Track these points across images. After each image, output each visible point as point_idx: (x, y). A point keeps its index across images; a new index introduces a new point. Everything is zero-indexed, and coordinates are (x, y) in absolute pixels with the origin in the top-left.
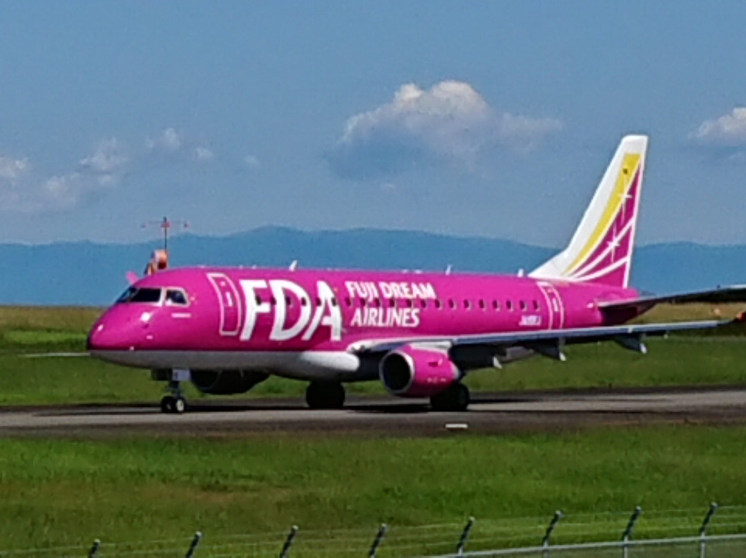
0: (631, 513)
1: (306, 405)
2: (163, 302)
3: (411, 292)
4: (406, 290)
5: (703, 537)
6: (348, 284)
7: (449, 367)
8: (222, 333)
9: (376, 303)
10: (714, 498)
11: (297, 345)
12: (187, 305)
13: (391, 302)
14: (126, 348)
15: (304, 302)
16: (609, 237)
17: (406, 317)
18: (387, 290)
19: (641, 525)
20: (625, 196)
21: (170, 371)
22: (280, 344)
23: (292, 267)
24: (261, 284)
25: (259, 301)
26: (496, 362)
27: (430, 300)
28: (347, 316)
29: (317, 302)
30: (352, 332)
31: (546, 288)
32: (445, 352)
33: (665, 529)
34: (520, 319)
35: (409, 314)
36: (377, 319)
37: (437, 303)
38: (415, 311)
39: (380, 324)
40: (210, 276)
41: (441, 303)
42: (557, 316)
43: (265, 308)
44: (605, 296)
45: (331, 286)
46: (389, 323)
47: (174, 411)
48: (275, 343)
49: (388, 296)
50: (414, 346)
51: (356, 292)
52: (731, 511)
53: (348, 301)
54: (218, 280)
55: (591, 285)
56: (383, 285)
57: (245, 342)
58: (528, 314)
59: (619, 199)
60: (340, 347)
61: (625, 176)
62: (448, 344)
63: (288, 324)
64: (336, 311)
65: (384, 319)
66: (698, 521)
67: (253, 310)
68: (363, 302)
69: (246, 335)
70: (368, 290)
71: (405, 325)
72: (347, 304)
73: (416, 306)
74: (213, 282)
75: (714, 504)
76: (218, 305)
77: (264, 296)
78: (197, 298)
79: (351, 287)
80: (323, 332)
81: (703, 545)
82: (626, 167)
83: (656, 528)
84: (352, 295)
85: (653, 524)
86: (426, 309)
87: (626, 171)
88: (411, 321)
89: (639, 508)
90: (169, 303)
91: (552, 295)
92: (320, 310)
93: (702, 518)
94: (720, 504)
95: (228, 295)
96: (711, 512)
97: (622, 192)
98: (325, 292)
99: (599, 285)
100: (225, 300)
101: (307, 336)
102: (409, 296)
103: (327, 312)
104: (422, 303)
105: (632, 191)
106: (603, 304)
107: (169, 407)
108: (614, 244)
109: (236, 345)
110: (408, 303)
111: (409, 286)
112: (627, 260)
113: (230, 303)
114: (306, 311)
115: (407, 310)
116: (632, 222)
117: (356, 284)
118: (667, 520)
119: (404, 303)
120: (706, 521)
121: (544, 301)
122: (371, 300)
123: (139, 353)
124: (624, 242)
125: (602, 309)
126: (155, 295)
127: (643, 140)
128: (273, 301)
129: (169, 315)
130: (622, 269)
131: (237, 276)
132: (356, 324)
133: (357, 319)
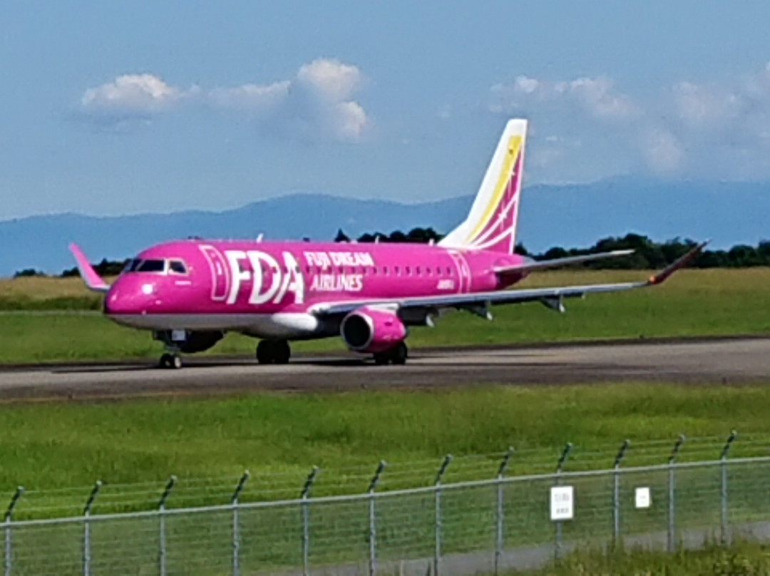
0: (13, 493)
1: (256, 361)
2: (167, 271)
3: (354, 260)
4: (351, 259)
5: (87, 516)
6: (307, 254)
7: (398, 326)
8: (214, 298)
9: (330, 270)
10: (100, 477)
11: (269, 308)
12: (186, 275)
13: (341, 270)
14: (138, 312)
15: (274, 270)
16: (499, 211)
17: (352, 283)
18: (337, 259)
19: (23, 505)
20: (511, 173)
21: (170, 332)
22: (257, 308)
23: (259, 239)
24: (241, 255)
25: (242, 269)
26: (429, 321)
27: (369, 266)
28: (308, 283)
29: (284, 270)
30: (311, 296)
31: (456, 255)
32: (393, 312)
33: (49, 508)
34: (437, 283)
35: (354, 280)
36: (330, 285)
37: (375, 270)
38: (359, 277)
39: (333, 289)
40: (203, 248)
41: (378, 269)
42: (465, 280)
43: (246, 275)
44: (498, 263)
45: (295, 255)
46: (339, 288)
47: (173, 367)
48: (253, 306)
49: (337, 264)
50: (371, 308)
51: (313, 262)
52: (118, 490)
53: (308, 269)
54: (209, 252)
55: (488, 252)
56: (332, 254)
57: (231, 305)
58: (444, 278)
59: (506, 175)
60: (301, 309)
61: (510, 156)
62: (395, 306)
63: (264, 290)
64: (299, 277)
65: (335, 285)
66: (83, 501)
67: (238, 277)
68: (319, 270)
69: (232, 300)
70: (322, 259)
71: (351, 289)
72: (309, 271)
73: (359, 273)
74: (206, 255)
75: (99, 483)
76: (210, 274)
77: (245, 265)
78: (195, 268)
79: (310, 257)
80: (289, 296)
81: (87, 525)
82: (511, 147)
83: (39, 509)
84: (310, 263)
85: (36, 505)
86: (367, 274)
87: (511, 152)
88: (355, 286)
89: (20, 488)
90: (172, 272)
91: (460, 262)
92: (288, 277)
93: (87, 498)
94: (105, 483)
95: (218, 265)
96: (95, 491)
97: (508, 168)
98: (291, 262)
99: (493, 253)
100: (216, 270)
101: (277, 301)
102: (352, 264)
103: (292, 279)
104: (363, 269)
105: (516, 169)
106: (498, 269)
107: (168, 363)
108: (503, 216)
109: (225, 309)
110: (353, 270)
111: (352, 255)
112: (512, 230)
113: (220, 272)
114: (277, 278)
115: (352, 277)
116: (516, 198)
117: (312, 254)
118: (52, 500)
119: (350, 270)
120: (91, 500)
121: (455, 267)
122: (325, 268)
123: (150, 316)
124: (510, 214)
125: (498, 274)
126: (159, 266)
127: (524, 122)
128: (251, 270)
129: (173, 282)
130: (508, 239)
131: (223, 248)
132: (315, 289)
133: (315, 285)
